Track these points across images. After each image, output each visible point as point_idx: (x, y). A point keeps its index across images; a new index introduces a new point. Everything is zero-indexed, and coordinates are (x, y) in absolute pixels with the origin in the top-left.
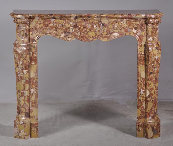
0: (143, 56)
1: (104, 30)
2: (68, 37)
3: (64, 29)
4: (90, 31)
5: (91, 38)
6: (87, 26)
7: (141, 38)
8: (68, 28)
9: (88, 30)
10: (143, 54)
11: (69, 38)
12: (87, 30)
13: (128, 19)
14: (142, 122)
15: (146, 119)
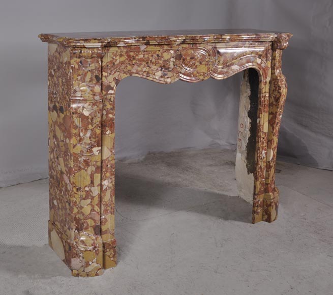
0: (268, 99)
1: (219, 61)
2: (166, 77)
3: (161, 62)
4: (201, 63)
5: (201, 75)
6: (195, 56)
7: (266, 71)
8: (167, 60)
9: (198, 62)
10: (267, 95)
11: (168, 78)
12: (196, 62)
13: (251, 42)
14: (261, 200)
15: (267, 194)
